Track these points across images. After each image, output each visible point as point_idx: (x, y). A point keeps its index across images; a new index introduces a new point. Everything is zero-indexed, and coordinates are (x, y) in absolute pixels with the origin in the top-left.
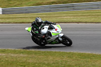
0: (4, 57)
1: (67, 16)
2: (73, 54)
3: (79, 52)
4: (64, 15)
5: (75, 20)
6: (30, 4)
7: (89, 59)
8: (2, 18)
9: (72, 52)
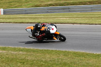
0: (5, 54)
1: (63, 17)
2: (69, 52)
3: (74, 51)
4: (61, 16)
5: (70, 21)
6: (29, 6)
7: (83, 58)
8: (3, 18)
9: (67, 50)
